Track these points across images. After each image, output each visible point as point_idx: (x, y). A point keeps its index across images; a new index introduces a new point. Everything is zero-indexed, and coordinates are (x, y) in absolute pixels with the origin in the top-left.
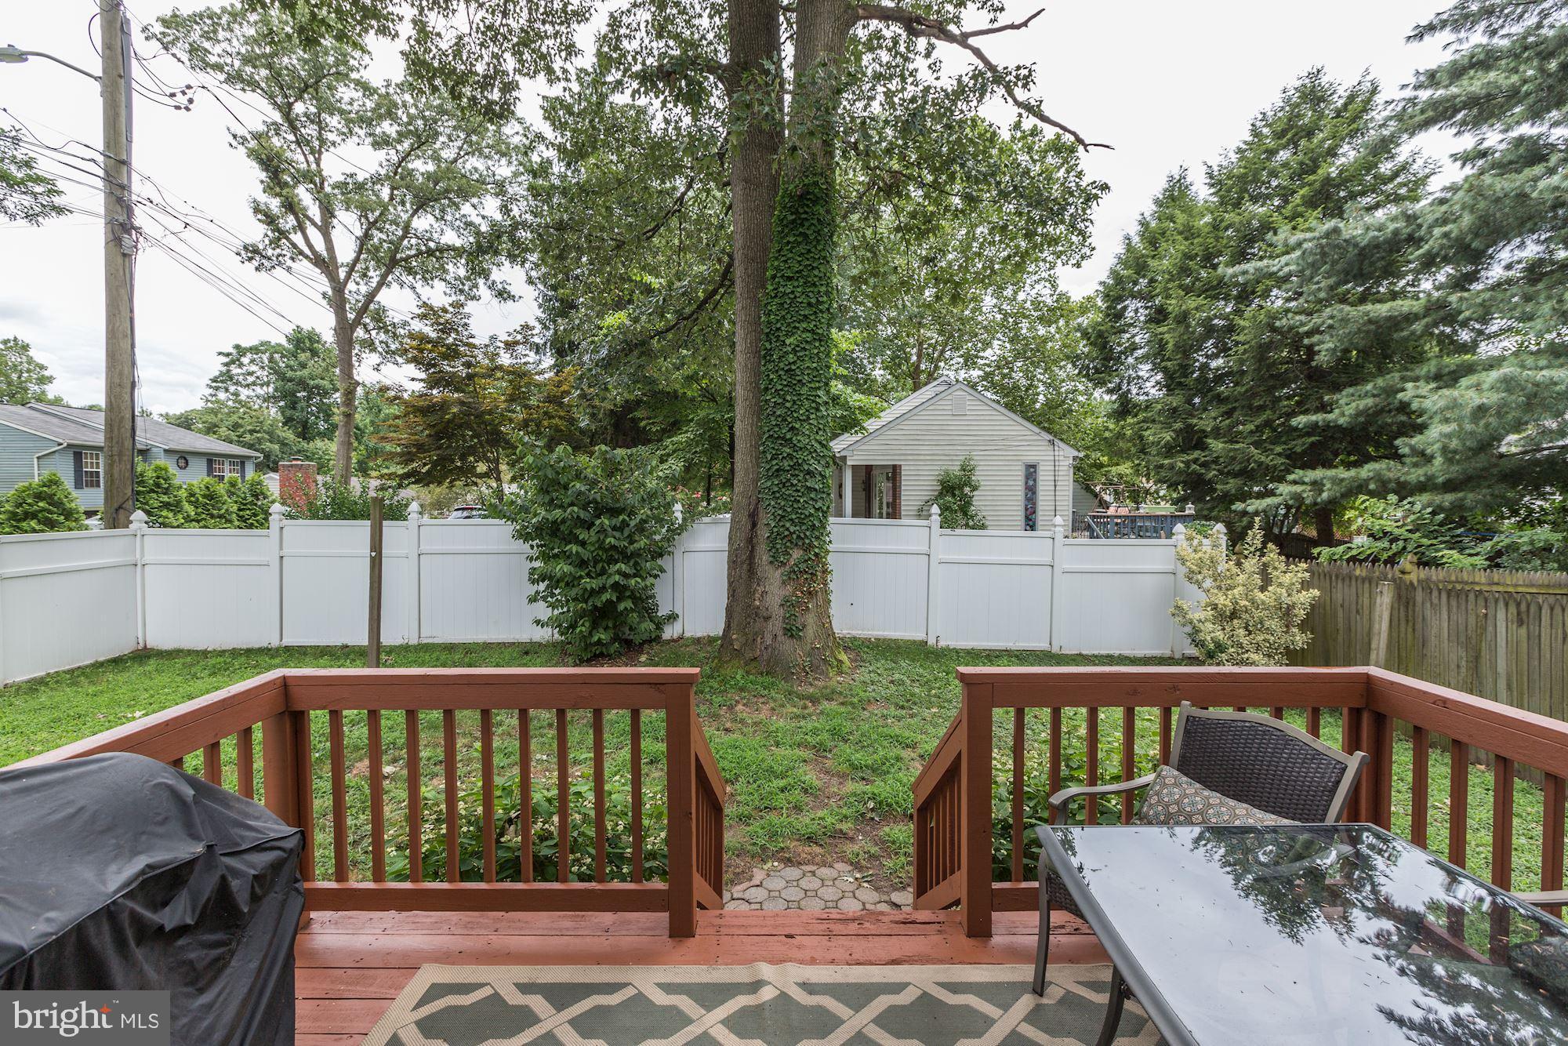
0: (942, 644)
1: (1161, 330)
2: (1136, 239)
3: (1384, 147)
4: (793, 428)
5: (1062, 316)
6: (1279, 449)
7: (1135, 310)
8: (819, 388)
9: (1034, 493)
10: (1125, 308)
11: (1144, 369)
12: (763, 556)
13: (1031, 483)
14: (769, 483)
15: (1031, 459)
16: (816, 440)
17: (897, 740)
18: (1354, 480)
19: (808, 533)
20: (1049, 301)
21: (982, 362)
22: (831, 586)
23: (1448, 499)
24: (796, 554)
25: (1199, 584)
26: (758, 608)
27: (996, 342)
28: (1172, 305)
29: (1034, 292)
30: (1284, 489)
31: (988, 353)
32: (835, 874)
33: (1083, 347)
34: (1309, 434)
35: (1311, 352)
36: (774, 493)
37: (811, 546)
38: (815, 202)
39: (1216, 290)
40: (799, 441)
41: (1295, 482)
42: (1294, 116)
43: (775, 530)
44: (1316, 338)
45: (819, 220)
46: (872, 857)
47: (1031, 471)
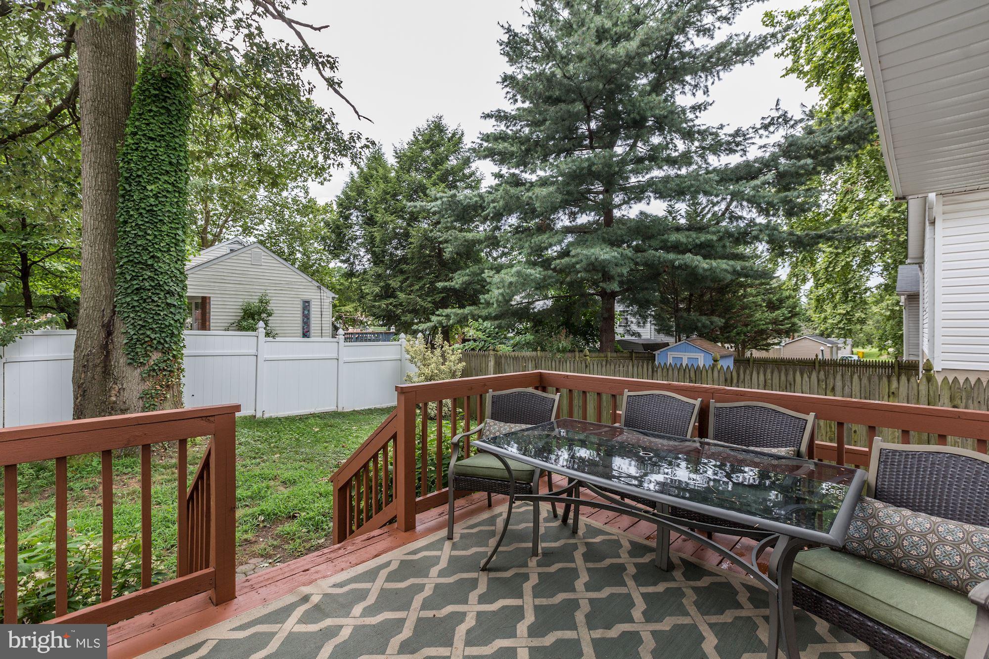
0: (267, 416)
1: (373, 230)
2: (356, 176)
3: (467, 162)
4: (153, 257)
5: (312, 212)
6: (429, 299)
7: (355, 216)
8: (178, 229)
9: (308, 319)
10: (351, 214)
11: (362, 252)
12: (120, 359)
13: (306, 312)
14: (128, 299)
15: (306, 297)
16: (176, 268)
17: (263, 478)
18: (463, 314)
19: (167, 339)
20: (304, 201)
21: (256, 232)
22: (183, 380)
23: (497, 322)
24: (156, 356)
25: (416, 363)
26: (115, 402)
27: (267, 221)
28: (379, 217)
29: (293, 193)
30: (434, 318)
31: (261, 227)
32: (252, 567)
33: (325, 232)
34: (441, 292)
35: (441, 251)
36: (133, 307)
37: (170, 349)
38: (177, 87)
39: (399, 212)
40: (160, 267)
41: (438, 315)
42: (432, 135)
43: (135, 337)
44: (445, 245)
45: (180, 102)
46: (275, 547)
47: (306, 305)
